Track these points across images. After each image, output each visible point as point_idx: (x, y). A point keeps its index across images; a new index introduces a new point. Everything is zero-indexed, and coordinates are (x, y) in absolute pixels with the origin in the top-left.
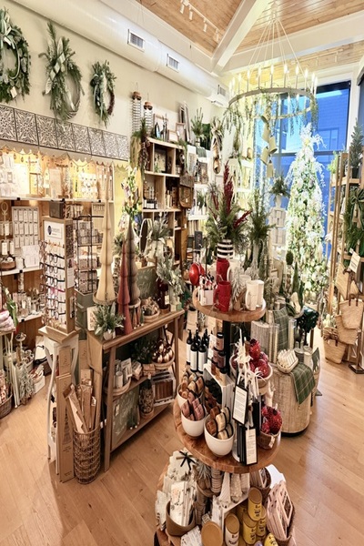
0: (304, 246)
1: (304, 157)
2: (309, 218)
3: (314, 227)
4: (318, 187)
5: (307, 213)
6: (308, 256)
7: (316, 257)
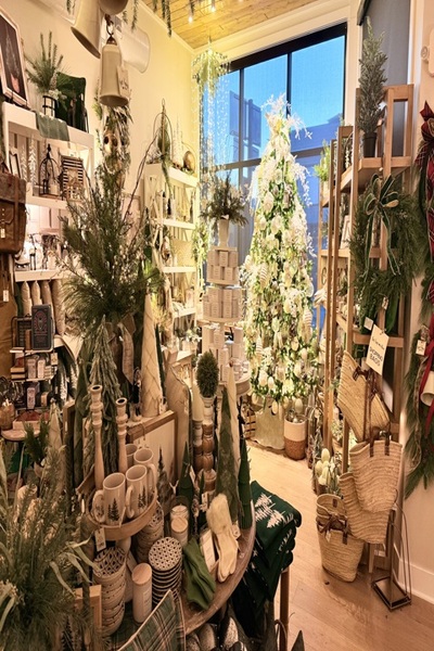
0: (278, 316)
1: (273, 154)
2: (286, 264)
3: (294, 280)
4: (299, 207)
5: (283, 255)
6: (287, 333)
7: (300, 334)
